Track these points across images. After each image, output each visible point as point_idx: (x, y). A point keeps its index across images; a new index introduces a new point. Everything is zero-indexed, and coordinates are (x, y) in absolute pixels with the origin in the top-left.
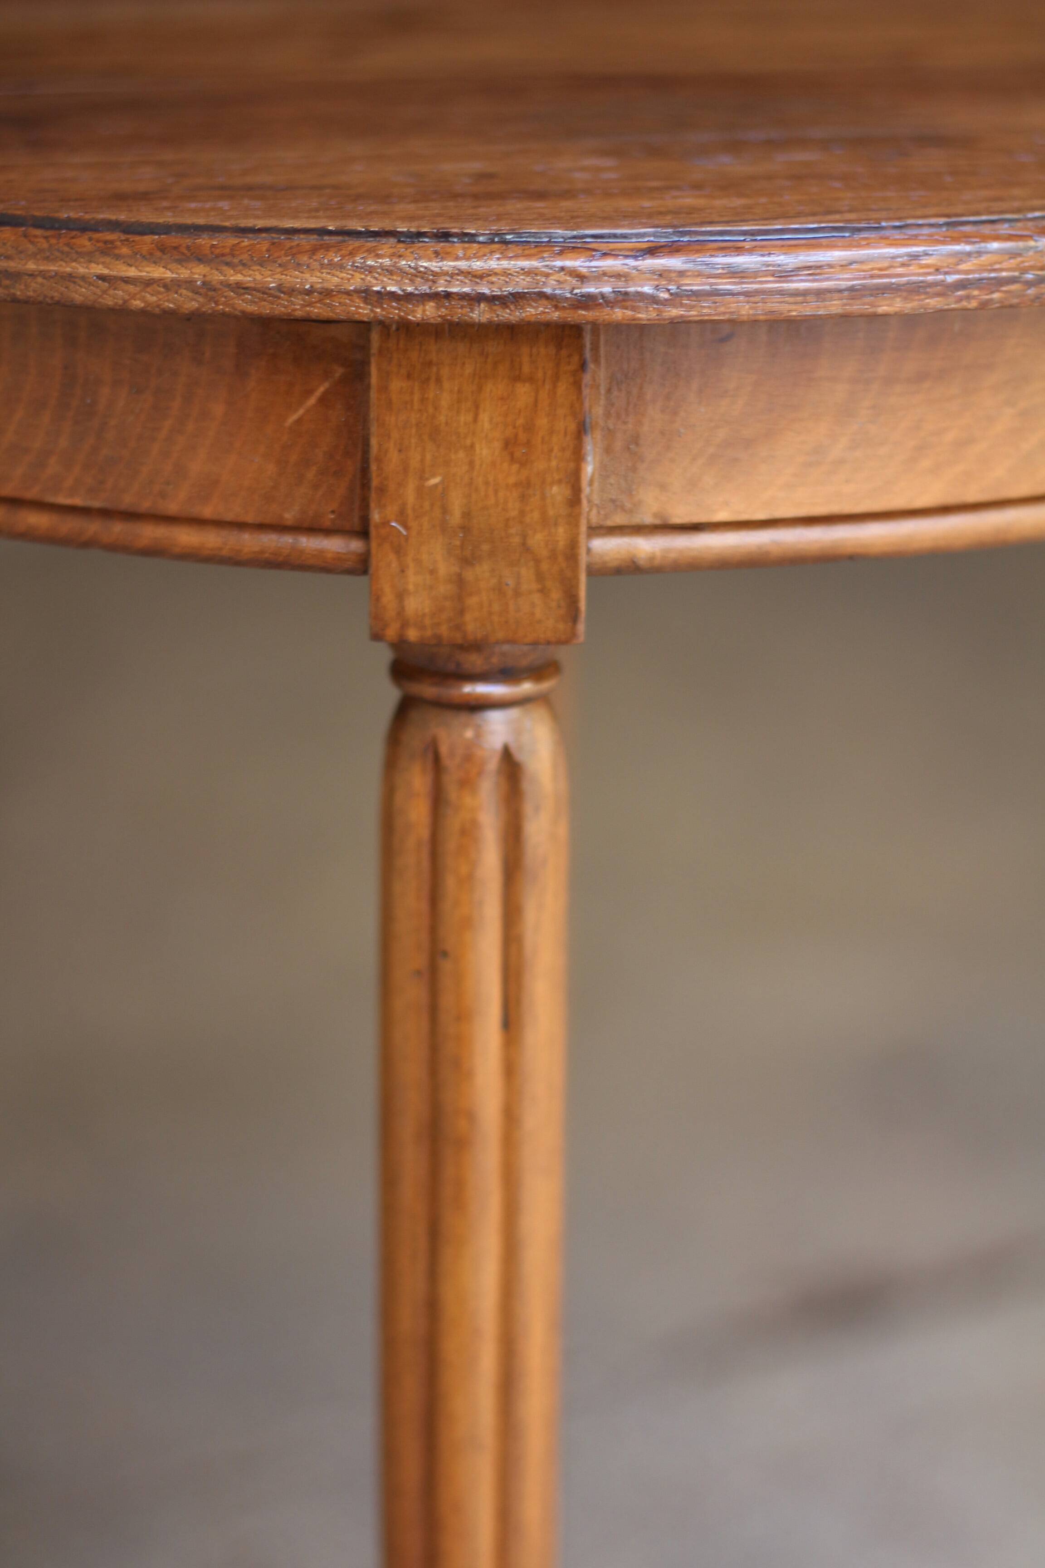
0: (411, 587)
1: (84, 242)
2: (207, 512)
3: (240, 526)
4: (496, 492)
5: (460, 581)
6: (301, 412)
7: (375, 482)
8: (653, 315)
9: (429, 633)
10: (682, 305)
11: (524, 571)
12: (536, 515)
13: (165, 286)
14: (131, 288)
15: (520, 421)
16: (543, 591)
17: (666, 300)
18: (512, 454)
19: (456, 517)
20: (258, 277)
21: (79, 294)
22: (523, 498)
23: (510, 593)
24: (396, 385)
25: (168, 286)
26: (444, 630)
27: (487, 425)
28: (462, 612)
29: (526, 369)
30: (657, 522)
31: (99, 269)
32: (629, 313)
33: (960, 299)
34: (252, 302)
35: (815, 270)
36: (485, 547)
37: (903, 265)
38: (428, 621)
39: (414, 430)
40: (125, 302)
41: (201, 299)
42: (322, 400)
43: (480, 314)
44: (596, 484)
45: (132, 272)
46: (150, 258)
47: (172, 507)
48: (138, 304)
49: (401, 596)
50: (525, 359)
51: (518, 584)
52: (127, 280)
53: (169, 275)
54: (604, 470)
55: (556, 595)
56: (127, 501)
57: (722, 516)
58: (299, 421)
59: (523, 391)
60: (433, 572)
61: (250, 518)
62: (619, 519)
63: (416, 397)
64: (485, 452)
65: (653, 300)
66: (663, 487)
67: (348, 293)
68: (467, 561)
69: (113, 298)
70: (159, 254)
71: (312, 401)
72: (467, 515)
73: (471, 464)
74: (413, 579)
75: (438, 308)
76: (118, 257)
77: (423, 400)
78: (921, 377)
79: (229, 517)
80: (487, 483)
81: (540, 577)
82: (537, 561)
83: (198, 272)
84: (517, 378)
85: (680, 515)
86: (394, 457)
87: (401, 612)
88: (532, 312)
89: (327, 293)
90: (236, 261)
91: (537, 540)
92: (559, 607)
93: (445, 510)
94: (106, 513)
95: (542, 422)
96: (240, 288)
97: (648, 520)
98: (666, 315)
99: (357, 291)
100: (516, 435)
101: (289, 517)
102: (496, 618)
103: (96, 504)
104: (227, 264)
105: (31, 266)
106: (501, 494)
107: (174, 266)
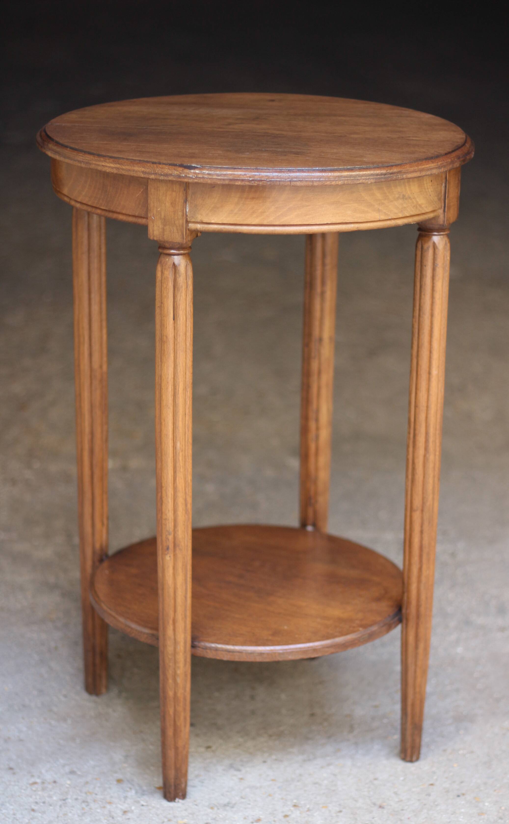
0: (155, 229)
1: (102, 159)
2: (124, 212)
3: (129, 215)
4: (170, 212)
5: (163, 229)
6: (139, 194)
7: (149, 208)
8: (192, 181)
9: (158, 239)
10: (197, 179)
11: (174, 228)
12: (176, 218)
13: (112, 168)
14: (107, 168)
15: (174, 199)
16: (178, 232)
17: (194, 178)
18: (172, 206)
19: (163, 216)
20: (127, 168)
21: (99, 168)
22: (174, 214)
23: (172, 232)
24: (153, 190)
25: (113, 168)
26: (161, 238)
27: (168, 200)
28: (164, 235)
29: (175, 189)
30: (201, 221)
31: (103, 164)
32: (188, 180)
33: (253, 183)
34: (125, 172)
35: (225, 175)
36: (168, 223)
37: (243, 176)
38: (158, 236)
39: (155, 199)
40: (106, 170)
41: (117, 171)
42: (142, 192)
43: (162, 178)
44: (189, 213)
45: (108, 165)
46: (112, 163)
47: (118, 210)
48: (108, 171)
49: (153, 231)
50: (174, 188)
51: (174, 230)
52: (106, 166)
53: (114, 166)
54: (190, 210)
55: (180, 233)
56: (112, 208)
57: (213, 222)
58: (138, 196)
59: (174, 193)
60: (159, 227)
61: (130, 214)
62: (193, 220)
63: (156, 193)
64: (168, 205)
65: (191, 178)
66: (201, 215)
67: (139, 172)
68: (165, 225)
69: (104, 169)
70: (113, 162)
71: (140, 192)
72: (165, 216)
73: (165, 207)
74: (155, 228)
75: (154, 176)
76: (106, 162)
77: (157, 194)
78: (253, 198)
79: (127, 213)
80: (168, 211)
81: (177, 230)
82: (177, 227)
83: (118, 166)
84: (173, 191)
85: (205, 220)
86: (152, 204)
87: (153, 234)
88: (170, 178)
89: (136, 172)
90: (124, 164)
91: (177, 222)
92: (180, 236)
93: (161, 215)
94: (109, 211)
95: (177, 200)
96: (123, 169)
97: (199, 221)
98: (194, 181)
99: (141, 172)
100: (173, 202)
101: (137, 214)
102: (170, 237)
103: (107, 209)
104: (123, 165)
105: (94, 162)
106: (170, 213)
107: (115, 165)
